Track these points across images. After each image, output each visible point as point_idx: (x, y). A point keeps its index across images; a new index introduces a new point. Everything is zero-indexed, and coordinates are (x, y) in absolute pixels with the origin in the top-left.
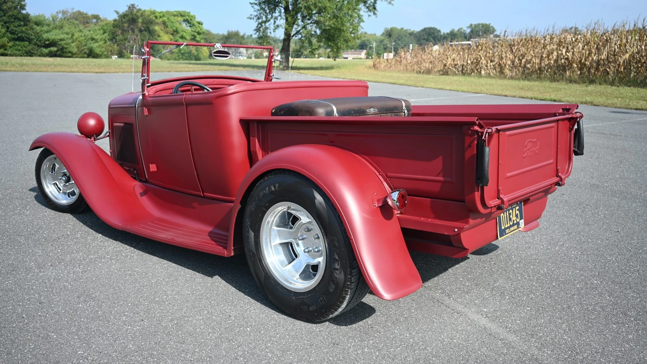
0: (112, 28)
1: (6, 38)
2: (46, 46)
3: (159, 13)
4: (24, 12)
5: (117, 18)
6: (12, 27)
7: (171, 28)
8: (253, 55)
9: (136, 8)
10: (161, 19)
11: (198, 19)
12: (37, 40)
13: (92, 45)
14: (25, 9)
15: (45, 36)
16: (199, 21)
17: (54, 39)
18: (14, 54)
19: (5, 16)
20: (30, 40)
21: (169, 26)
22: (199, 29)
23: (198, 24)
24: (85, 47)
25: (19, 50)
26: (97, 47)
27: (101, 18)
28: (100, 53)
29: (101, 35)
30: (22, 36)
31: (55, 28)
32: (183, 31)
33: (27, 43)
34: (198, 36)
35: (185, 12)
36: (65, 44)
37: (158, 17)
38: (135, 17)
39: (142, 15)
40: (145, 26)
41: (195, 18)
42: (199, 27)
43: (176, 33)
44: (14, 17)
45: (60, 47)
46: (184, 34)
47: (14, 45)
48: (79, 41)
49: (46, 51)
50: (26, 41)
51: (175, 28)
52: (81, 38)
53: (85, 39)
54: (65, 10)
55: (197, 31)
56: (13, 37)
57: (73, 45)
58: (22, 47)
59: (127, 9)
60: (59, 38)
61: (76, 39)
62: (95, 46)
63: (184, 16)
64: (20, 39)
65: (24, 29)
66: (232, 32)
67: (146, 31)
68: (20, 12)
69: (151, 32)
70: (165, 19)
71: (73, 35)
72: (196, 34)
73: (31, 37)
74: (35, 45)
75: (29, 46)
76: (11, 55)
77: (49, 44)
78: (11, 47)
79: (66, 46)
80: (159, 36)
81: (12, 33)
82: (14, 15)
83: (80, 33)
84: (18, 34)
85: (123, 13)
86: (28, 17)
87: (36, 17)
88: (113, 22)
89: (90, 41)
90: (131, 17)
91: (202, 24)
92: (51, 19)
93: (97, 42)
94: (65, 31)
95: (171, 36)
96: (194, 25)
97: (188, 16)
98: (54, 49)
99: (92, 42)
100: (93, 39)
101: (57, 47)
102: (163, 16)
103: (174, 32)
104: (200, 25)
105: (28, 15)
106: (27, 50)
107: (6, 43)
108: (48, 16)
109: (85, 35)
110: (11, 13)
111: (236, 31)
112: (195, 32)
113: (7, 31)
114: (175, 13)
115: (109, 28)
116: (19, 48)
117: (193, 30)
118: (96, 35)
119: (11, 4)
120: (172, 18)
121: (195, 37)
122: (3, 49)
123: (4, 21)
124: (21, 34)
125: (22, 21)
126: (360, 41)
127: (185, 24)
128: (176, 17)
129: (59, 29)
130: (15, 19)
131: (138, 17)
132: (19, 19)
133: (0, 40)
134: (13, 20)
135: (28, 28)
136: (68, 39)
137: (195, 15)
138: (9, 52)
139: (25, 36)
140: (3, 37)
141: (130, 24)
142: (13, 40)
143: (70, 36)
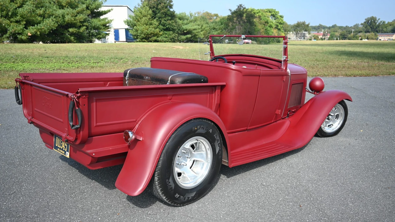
0: (226, 21)
1: (158, 29)
2: (185, 34)
3: (257, 10)
4: (171, 10)
5: (230, 14)
6: (163, 21)
7: (264, 20)
8: (313, 38)
9: (243, 7)
10: (257, 15)
11: (280, 14)
12: (178, 30)
13: (213, 33)
14: (172, 8)
15: (184, 27)
16: (281, 15)
17: (190, 29)
18: (163, 40)
19: (159, 13)
20: (173, 30)
21: (262, 19)
22: (281, 21)
23: (280, 17)
24: (209, 34)
25: (166, 37)
27: (219, 16)
29: (219, 26)
30: (169, 27)
31: (191, 22)
32: (271, 22)
33: (172, 32)
34: (279, 25)
35: (272, 9)
36: (197, 32)
37: (256, 13)
38: (241, 13)
39: (246, 11)
40: (247, 19)
43: (266, 23)
44: (165, 14)
45: (194, 35)
46: (272, 24)
47: (163, 34)
48: (206, 30)
49: (184, 37)
50: (172, 31)
51: (266, 20)
52: (207, 28)
53: (209, 29)
54: (199, 12)
55: (280, 22)
56: (163, 28)
57: (202, 33)
58: (168, 35)
59: (237, 7)
60: (193, 28)
61: (204, 29)
62: (215, 33)
63: (271, 12)
64: (167, 29)
65: (170, 22)
66: (300, 22)
67: (248, 22)
68: (169, 10)
69: (252, 23)
70: (260, 14)
71: (202, 26)
72: (278, 24)
73: (174, 28)
74: (177, 33)
75: (173, 34)
76: (161, 42)
77: (187, 32)
78: (161, 35)
79: (197, 34)
80: (255, 26)
81: (164, 25)
82: (165, 12)
83: (207, 25)
84: (166, 26)
85: (234, 11)
86: (174, 14)
87: (180, 14)
88: (227, 17)
89: (213, 30)
90: (239, 13)
91: (283, 17)
92: (189, 15)
93: (217, 30)
94: (198, 24)
95: (263, 25)
96: (277, 18)
97: (275, 12)
98: (189, 36)
99: (214, 31)
100: (214, 29)
101: (191, 35)
102: (259, 12)
103: (265, 23)
104: (282, 18)
105: (174, 12)
106: (171, 37)
107: (158, 32)
108: (188, 14)
109: (210, 26)
110: (163, 11)
111: (303, 22)
112: (278, 23)
113: (160, 24)
114: (266, 10)
115: (224, 21)
116: (167, 36)
117: (277, 21)
118: (216, 26)
119: (163, 4)
120: (264, 14)
121: (277, 26)
122: (156, 37)
123: (158, 17)
124: (168, 26)
125: (170, 16)
126: (392, 27)
127: (272, 18)
128: (266, 13)
129: (194, 22)
130: (165, 15)
131: (243, 13)
132: (168, 15)
133: (155, 30)
134: (164, 16)
135: (173, 21)
136: (199, 29)
137: (278, 11)
138: (159, 39)
139: (171, 27)
140: (156, 28)
141: (238, 18)
142: (163, 30)
143: (200, 27)
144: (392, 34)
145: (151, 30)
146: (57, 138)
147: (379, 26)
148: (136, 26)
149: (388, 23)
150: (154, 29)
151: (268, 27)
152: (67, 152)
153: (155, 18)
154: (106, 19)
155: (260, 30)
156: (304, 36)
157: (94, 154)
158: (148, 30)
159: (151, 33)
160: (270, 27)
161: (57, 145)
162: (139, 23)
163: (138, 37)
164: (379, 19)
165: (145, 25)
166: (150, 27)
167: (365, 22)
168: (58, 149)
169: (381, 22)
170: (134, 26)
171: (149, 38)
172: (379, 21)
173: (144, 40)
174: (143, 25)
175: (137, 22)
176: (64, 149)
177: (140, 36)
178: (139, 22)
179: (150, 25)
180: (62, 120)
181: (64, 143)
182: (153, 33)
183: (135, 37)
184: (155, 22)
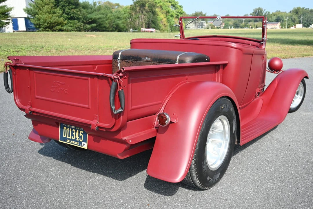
0: (129, 10)
1: (62, 18)
2: (90, 23)
5: (133, 4)
6: (67, 10)
7: (165, 10)
8: (210, 27)
10: (159, 4)
12: (83, 19)
13: (118, 22)
15: (89, 16)
16: (181, 5)
17: (94, 18)
18: (68, 29)
20: (78, 19)
21: (163, 8)
22: (180, 10)
23: (180, 7)
24: (114, 23)
25: (71, 26)
26: (121, 23)
27: (120, 5)
28: (123, 27)
30: (73, 16)
31: (95, 10)
32: (172, 12)
33: (77, 21)
34: (180, 15)
36: (101, 21)
37: (157, 3)
38: (144, 2)
40: (150, 8)
41: (178, 3)
42: (181, 9)
43: (168, 13)
44: (68, 2)
45: (99, 24)
46: (173, 14)
47: (68, 23)
48: (111, 19)
49: (88, 26)
50: (77, 20)
51: (167, 10)
52: (111, 18)
53: (114, 18)
54: (100, 1)
55: (179, 12)
56: (67, 16)
57: (107, 22)
58: (73, 24)
60: (98, 17)
61: (109, 18)
62: (120, 23)
63: (171, 2)
64: (72, 18)
65: (75, 11)
66: (198, 12)
67: (150, 12)
69: (154, 13)
70: (161, 4)
71: (107, 15)
72: (178, 14)
73: (79, 17)
74: (82, 22)
75: (78, 23)
76: (66, 31)
77: (91, 21)
78: (66, 24)
79: (102, 23)
80: (158, 15)
81: (68, 14)
83: (111, 14)
84: (71, 14)
87: (83, 3)
88: (130, 7)
89: (117, 19)
90: (142, 2)
91: (182, 7)
92: (93, 4)
93: (121, 20)
94: (102, 13)
95: (165, 15)
96: (177, 8)
97: (174, 2)
98: (94, 25)
99: (118, 20)
100: (118, 18)
101: (96, 24)
102: (160, 2)
103: (167, 12)
104: (181, 8)
106: (77, 26)
107: (63, 21)
109: (114, 15)
111: (201, 11)
112: (178, 12)
113: (63, 13)
115: (128, 11)
116: (72, 25)
117: (177, 11)
118: (120, 15)
120: (165, 4)
121: (178, 15)
122: (61, 26)
123: (62, 5)
124: (73, 14)
125: (73, 5)
126: (276, 16)
127: (172, 8)
128: (167, 3)
129: (98, 11)
130: (69, 4)
131: (146, 3)
132: (72, 3)
133: (59, 19)
134: (67, 4)
135: (78, 10)
136: (104, 18)
137: (178, 2)
138: (64, 28)
139: (76, 16)
140: (60, 17)
141: (141, 7)
142: (67, 19)
143: (105, 16)
144: (276, 23)
145: (55, 18)
146: (65, 128)
147: (265, 16)
148: (37, 14)
149: (273, 13)
150: (57, 18)
151: (169, 16)
152: (83, 143)
153: (58, 6)
154: (5, 6)
155: (162, 19)
156: (202, 25)
157: (130, 141)
158: (51, 19)
159: (55, 22)
160: (172, 17)
161: (64, 136)
162: (41, 12)
163: (41, 26)
164: (265, 10)
165: (48, 14)
166: (53, 16)
167: (253, 13)
168: (68, 141)
169: (267, 12)
170: (35, 15)
171: (53, 27)
172: (265, 12)
173: (47, 29)
174: (46, 14)
175: (38, 10)
176: (77, 140)
177: (43, 25)
178: (41, 10)
179: (53, 14)
180: (87, 106)
181: (77, 133)
182: (57, 22)
183: (38, 26)
184: (58, 11)
